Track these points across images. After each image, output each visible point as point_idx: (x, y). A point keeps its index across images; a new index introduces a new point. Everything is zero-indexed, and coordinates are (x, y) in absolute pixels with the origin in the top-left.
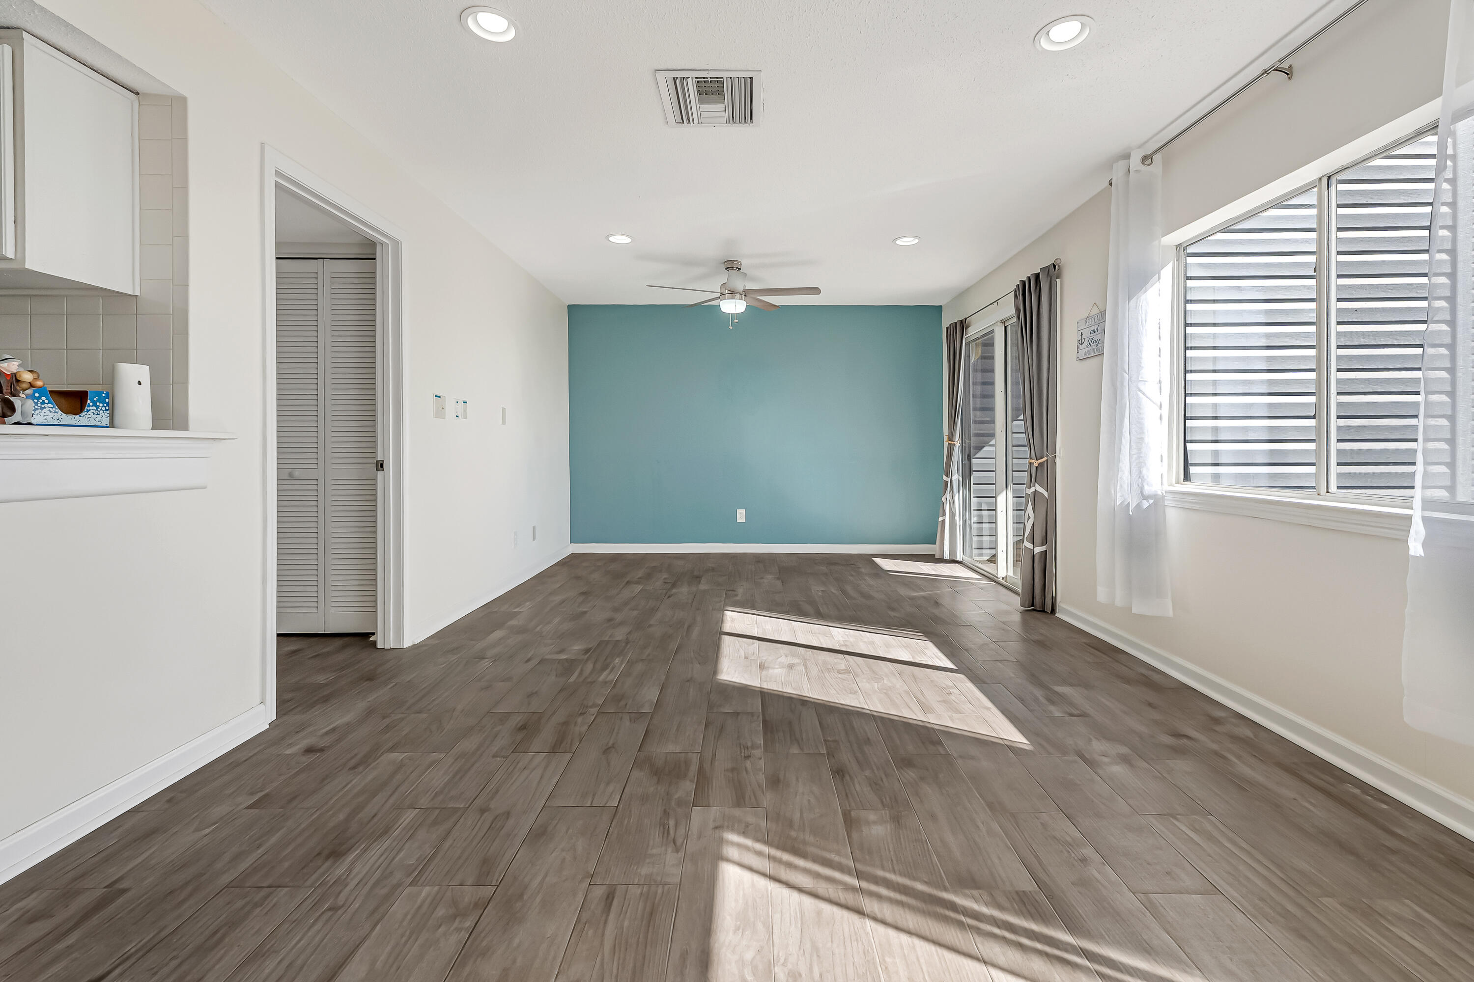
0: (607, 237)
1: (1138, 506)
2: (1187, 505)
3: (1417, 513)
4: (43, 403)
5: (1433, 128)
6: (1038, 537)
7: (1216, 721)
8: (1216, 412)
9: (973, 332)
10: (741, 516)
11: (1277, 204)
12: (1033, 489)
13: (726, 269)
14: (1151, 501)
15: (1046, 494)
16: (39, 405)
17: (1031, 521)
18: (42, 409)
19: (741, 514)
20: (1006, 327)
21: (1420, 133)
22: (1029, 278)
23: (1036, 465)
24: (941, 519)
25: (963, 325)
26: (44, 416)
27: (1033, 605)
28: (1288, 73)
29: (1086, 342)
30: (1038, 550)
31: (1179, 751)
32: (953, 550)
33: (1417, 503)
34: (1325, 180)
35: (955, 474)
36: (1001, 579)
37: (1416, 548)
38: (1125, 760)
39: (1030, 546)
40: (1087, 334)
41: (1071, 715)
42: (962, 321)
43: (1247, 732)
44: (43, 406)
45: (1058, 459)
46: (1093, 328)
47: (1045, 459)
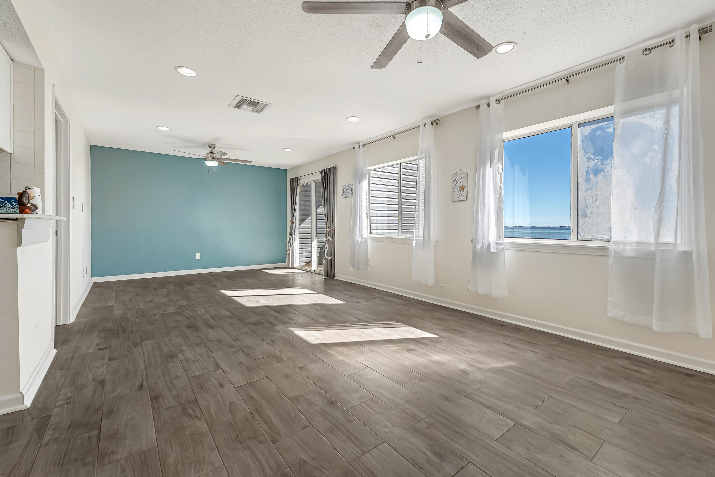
0: (157, 127)
1: (361, 241)
2: (373, 240)
3: (414, 239)
4: (6, 204)
5: (417, 159)
6: (329, 254)
7: (380, 292)
8: (377, 215)
9: (301, 182)
10: (198, 256)
11: (390, 166)
12: (328, 239)
13: (208, 147)
14: (364, 239)
15: (332, 240)
16: (3, 205)
17: (327, 249)
18: (5, 207)
19: (198, 255)
20: (315, 183)
21: (415, 160)
22: (327, 169)
23: (329, 231)
24: (288, 252)
25: (298, 179)
26: (6, 210)
27: (327, 277)
28: (394, 137)
29: (345, 193)
30: (329, 258)
31: (375, 298)
32: (293, 264)
33: (414, 236)
34: (400, 164)
35: (293, 235)
36: (313, 271)
37: (414, 245)
38: (365, 301)
39: (327, 257)
40: (345, 190)
41: (351, 296)
42: (297, 177)
43: (386, 293)
44: (5, 205)
45: (335, 228)
46: (347, 189)
47: (332, 228)
